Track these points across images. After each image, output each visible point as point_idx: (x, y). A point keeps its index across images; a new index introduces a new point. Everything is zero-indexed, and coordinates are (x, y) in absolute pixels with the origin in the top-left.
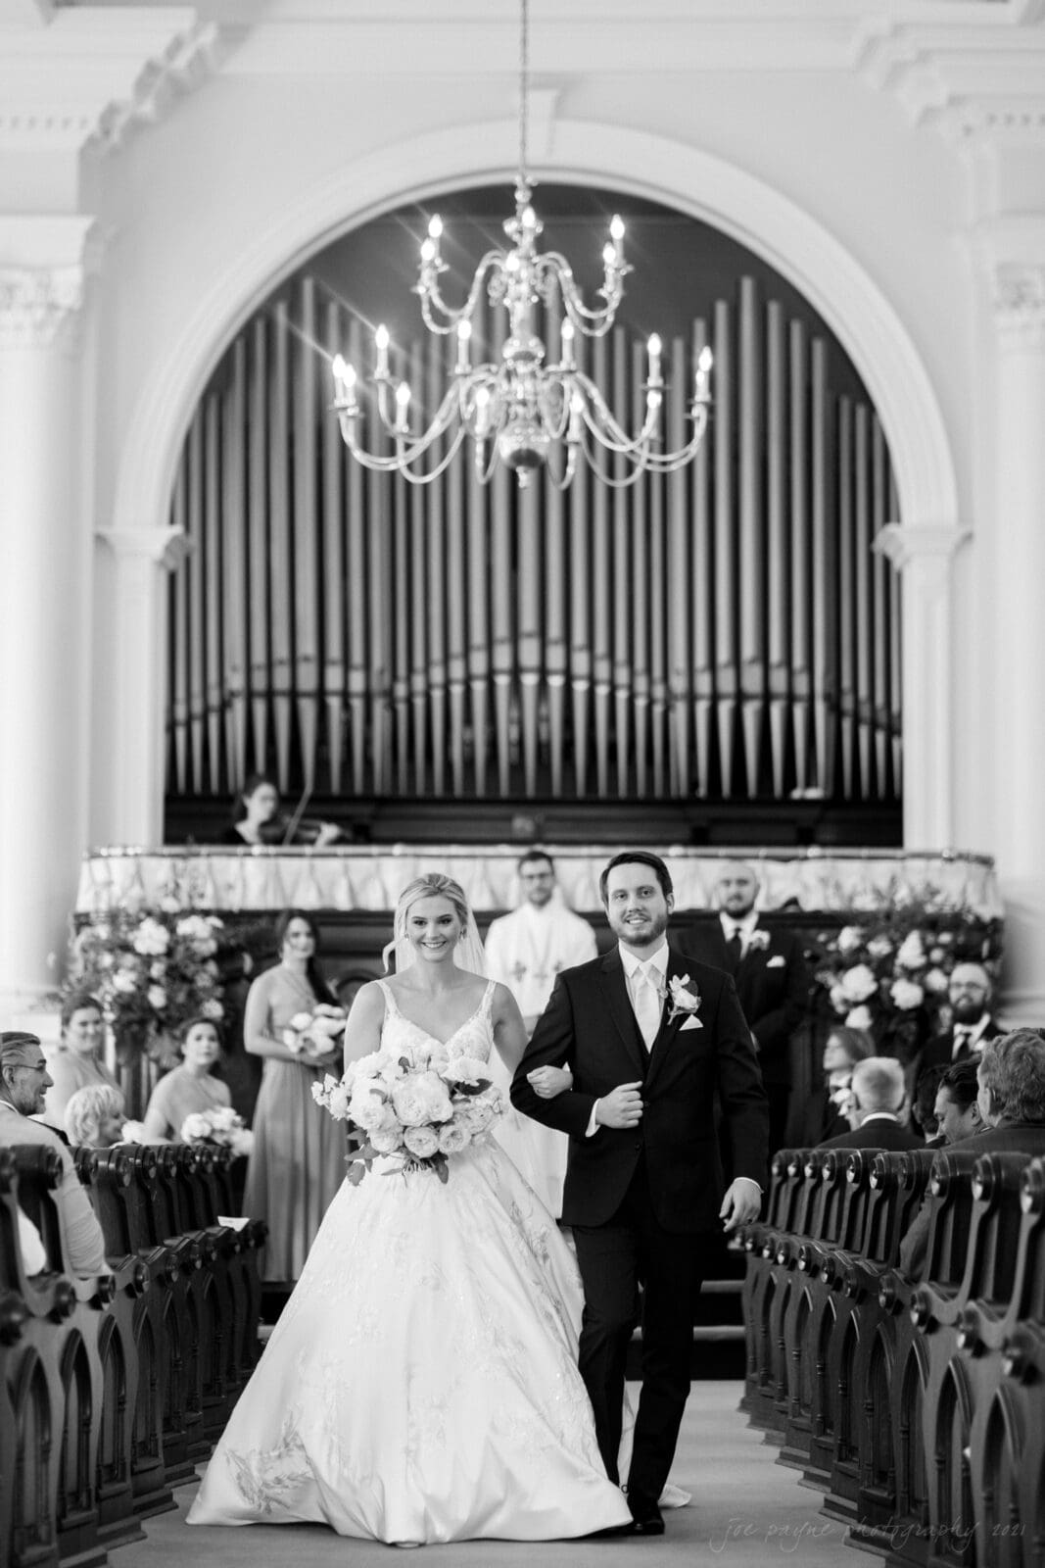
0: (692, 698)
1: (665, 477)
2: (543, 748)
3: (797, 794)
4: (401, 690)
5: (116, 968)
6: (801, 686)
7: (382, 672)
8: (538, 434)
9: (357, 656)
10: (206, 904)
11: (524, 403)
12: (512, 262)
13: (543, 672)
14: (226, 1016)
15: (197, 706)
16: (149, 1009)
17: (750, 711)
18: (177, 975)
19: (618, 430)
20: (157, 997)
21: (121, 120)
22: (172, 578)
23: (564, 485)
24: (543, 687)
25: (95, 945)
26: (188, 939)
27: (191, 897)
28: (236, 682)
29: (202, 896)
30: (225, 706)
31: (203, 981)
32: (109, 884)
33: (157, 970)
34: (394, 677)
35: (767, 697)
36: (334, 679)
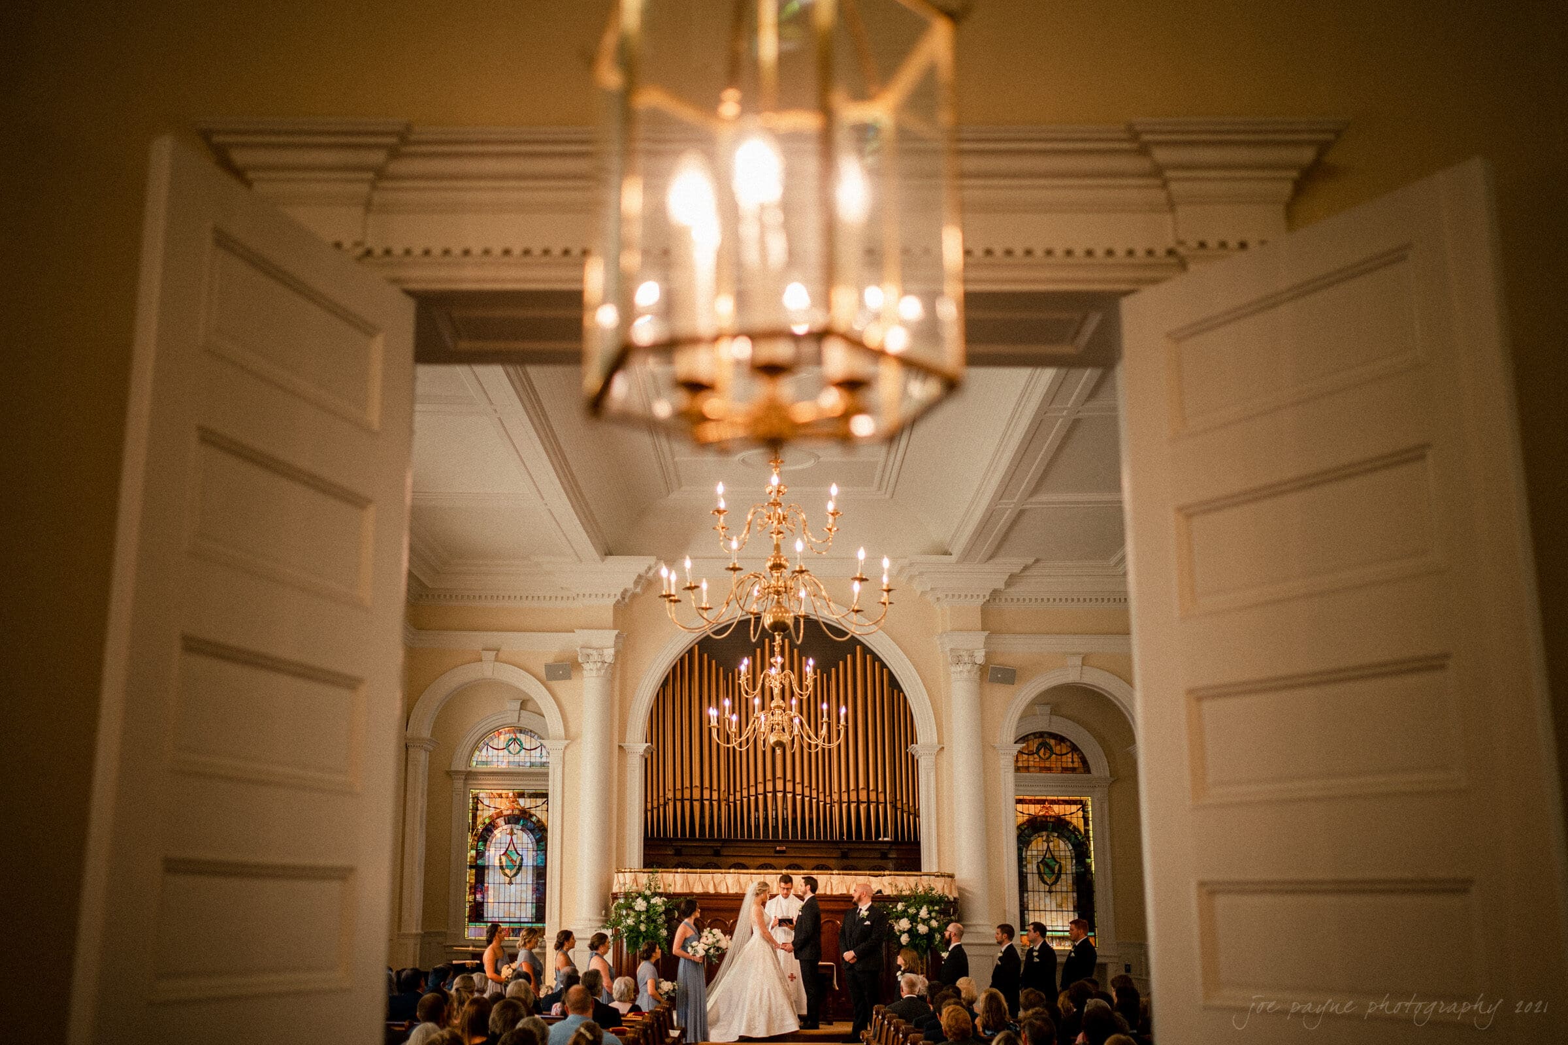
0: (840, 803)
1: (830, 750)
2: (785, 820)
3: (880, 839)
4: (732, 798)
5: (628, 915)
6: (881, 799)
7: (725, 791)
8: (783, 736)
9: (715, 787)
10: (661, 891)
11: (778, 724)
12: (773, 671)
13: (785, 792)
14: (668, 935)
15: (655, 805)
16: (640, 932)
17: (862, 807)
18: (650, 920)
19: (813, 736)
20: (643, 928)
21: (629, 594)
22: (646, 760)
23: (793, 751)
24: (784, 796)
25: (619, 907)
26: (655, 905)
27: (655, 888)
28: (670, 795)
29: (659, 888)
30: (665, 804)
31: (660, 921)
32: (625, 884)
33: (643, 917)
34: (729, 794)
35: (869, 802)
36: (706, 794)
